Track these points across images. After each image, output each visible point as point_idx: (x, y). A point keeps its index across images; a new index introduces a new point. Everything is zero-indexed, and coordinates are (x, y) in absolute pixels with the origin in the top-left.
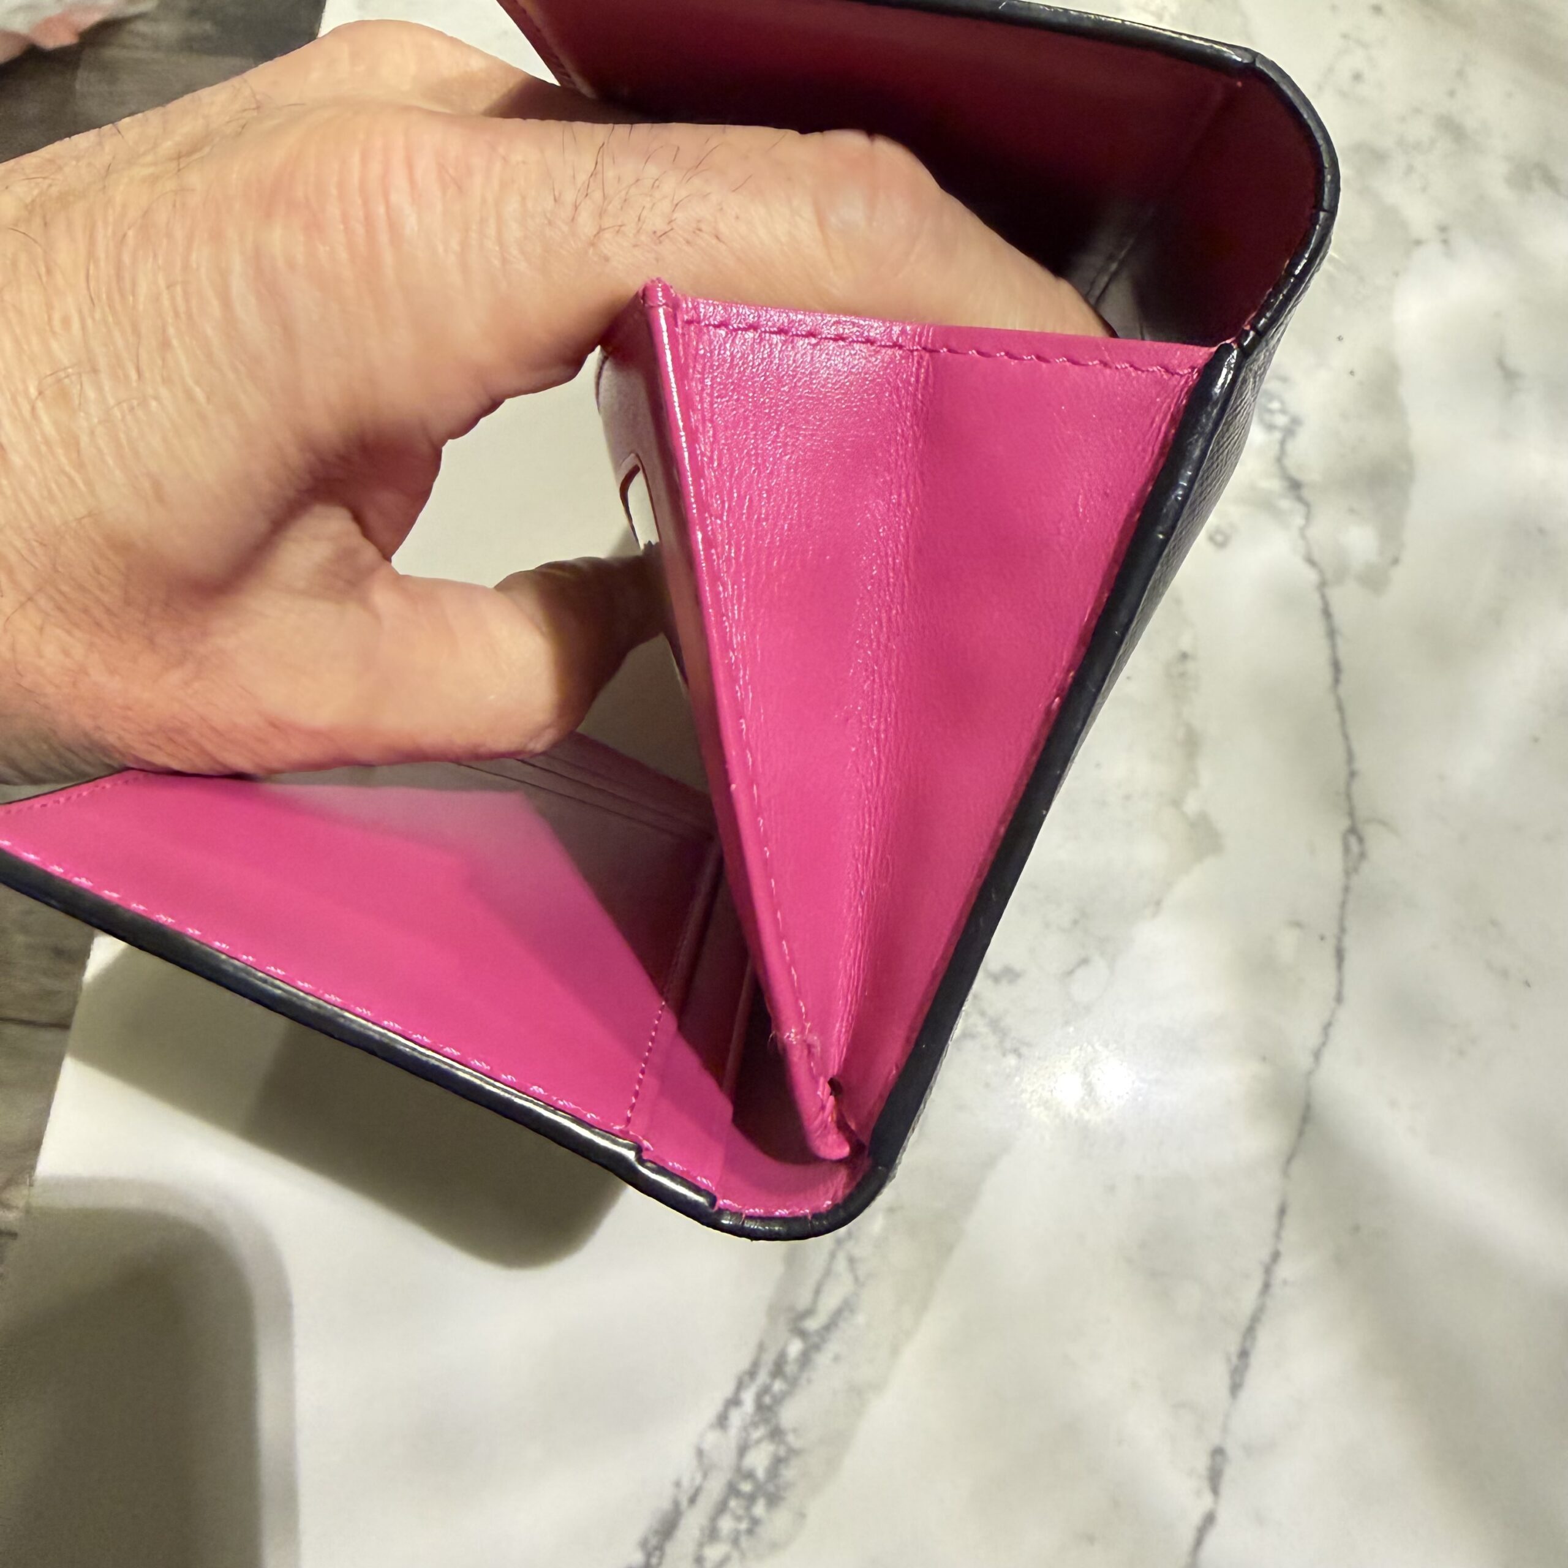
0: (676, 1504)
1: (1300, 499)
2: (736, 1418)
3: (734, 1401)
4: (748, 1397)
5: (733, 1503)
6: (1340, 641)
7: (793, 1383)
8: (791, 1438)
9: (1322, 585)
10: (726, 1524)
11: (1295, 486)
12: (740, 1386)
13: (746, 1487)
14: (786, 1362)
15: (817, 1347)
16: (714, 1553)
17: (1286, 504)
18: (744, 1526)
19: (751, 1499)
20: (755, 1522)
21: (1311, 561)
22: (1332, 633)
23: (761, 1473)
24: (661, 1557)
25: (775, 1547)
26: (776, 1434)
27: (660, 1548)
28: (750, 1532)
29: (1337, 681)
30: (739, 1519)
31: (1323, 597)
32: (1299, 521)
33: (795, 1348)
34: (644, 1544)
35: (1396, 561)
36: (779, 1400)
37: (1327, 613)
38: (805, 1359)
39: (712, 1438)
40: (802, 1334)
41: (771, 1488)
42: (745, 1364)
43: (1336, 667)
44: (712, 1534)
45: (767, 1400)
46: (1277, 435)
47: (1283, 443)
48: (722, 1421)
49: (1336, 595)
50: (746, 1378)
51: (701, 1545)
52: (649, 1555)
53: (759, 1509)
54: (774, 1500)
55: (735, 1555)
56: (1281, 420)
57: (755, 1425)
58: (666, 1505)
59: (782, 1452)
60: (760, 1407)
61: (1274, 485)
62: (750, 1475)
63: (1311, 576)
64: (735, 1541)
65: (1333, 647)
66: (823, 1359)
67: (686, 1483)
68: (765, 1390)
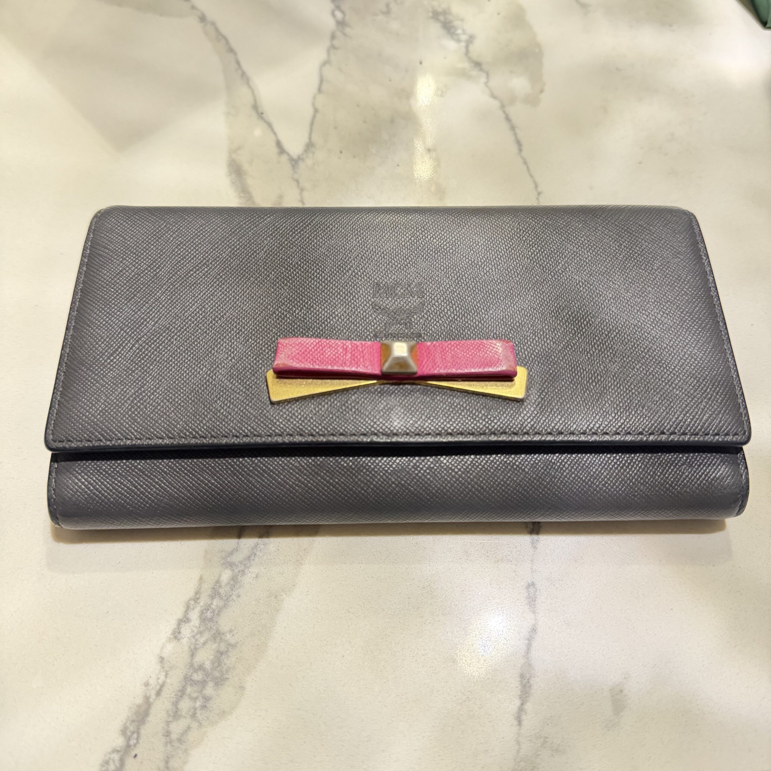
0: (147, 699)
1: (481, 70)
2: (186, 631)
3: (185, 620)
4: (194, 616)
5: (189, 690)
6: (517, 131)
7: (227, 600)
8: (228, 636)
9: (503, 106)
10: (185, 705)
11: (478, 65)
12: (188, 608)
13: (198, 677)
14: (220, 587)
15: (243, 573)
16: (177, 728)
17: (475, 73)
18: (198, 704)
19: (203, 683)
20: (207, 699)
21: (493, 96)
22: (513, 128)
23: (208, 665)
24: (138, 739)
25: (223, 714)
26: (217, 636)
27: (138, 732)
28: (204, 707)
29: (520, 150)
30: (195, 699)
31: (504, 112)
32: (483, 79)
33: (226, 575)
34: (124, 731)
35: (542, 91)
36: (219, 612)
37: (508, 119)
38: (234, 581)
39: (170, 647)
40: (231, 565)
41: (217, 674)
42: (192, 594)
43: (519, 143)
44: (176, 715)
45: (209, 614)
46: (463, 44)
47: (467, 47)
48: (176, 635)
49: (512, 111)
50: (192, 602)
51: (168, 723)
52: (129, 739)
53: (209, 690)
54: (219, 682)
55: (195, 725)
56: (464, 37)
57: (201, 633)
58: (139, 701)
59: (223, 647)
60: (203, 619)
61: (466, 65)
62: (201, 667)
63: (496, 104)
64: (194, 716)
65: (515, 134)
66: (247, 579)
67: (152, 682)
68: (207, 608)
